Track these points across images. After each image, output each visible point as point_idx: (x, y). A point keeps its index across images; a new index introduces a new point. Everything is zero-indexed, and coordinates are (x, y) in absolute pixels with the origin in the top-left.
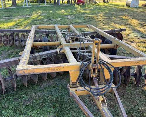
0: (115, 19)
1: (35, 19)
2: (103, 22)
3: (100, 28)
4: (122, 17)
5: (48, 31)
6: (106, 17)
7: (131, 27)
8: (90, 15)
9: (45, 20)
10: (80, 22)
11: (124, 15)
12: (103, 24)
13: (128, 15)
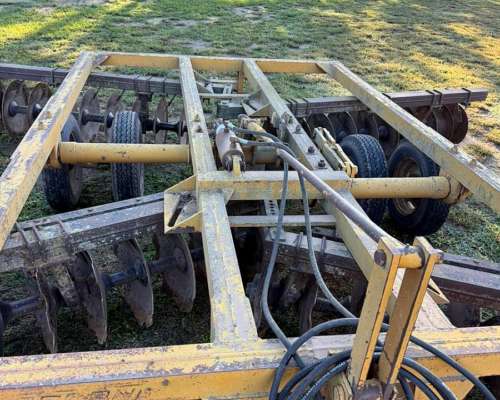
0: (427, 33)
1: (117, 14)
2: (382, 42)
3: (369, 68)
4: (452, 26)
5: (148, 83)
6: (391, 25)
7: (492, 72)
8: (330, 13)
9: (156, 21)
10: (290, 40)
11: (462, 20)
12: (382, 55)
13: (474, 21)
